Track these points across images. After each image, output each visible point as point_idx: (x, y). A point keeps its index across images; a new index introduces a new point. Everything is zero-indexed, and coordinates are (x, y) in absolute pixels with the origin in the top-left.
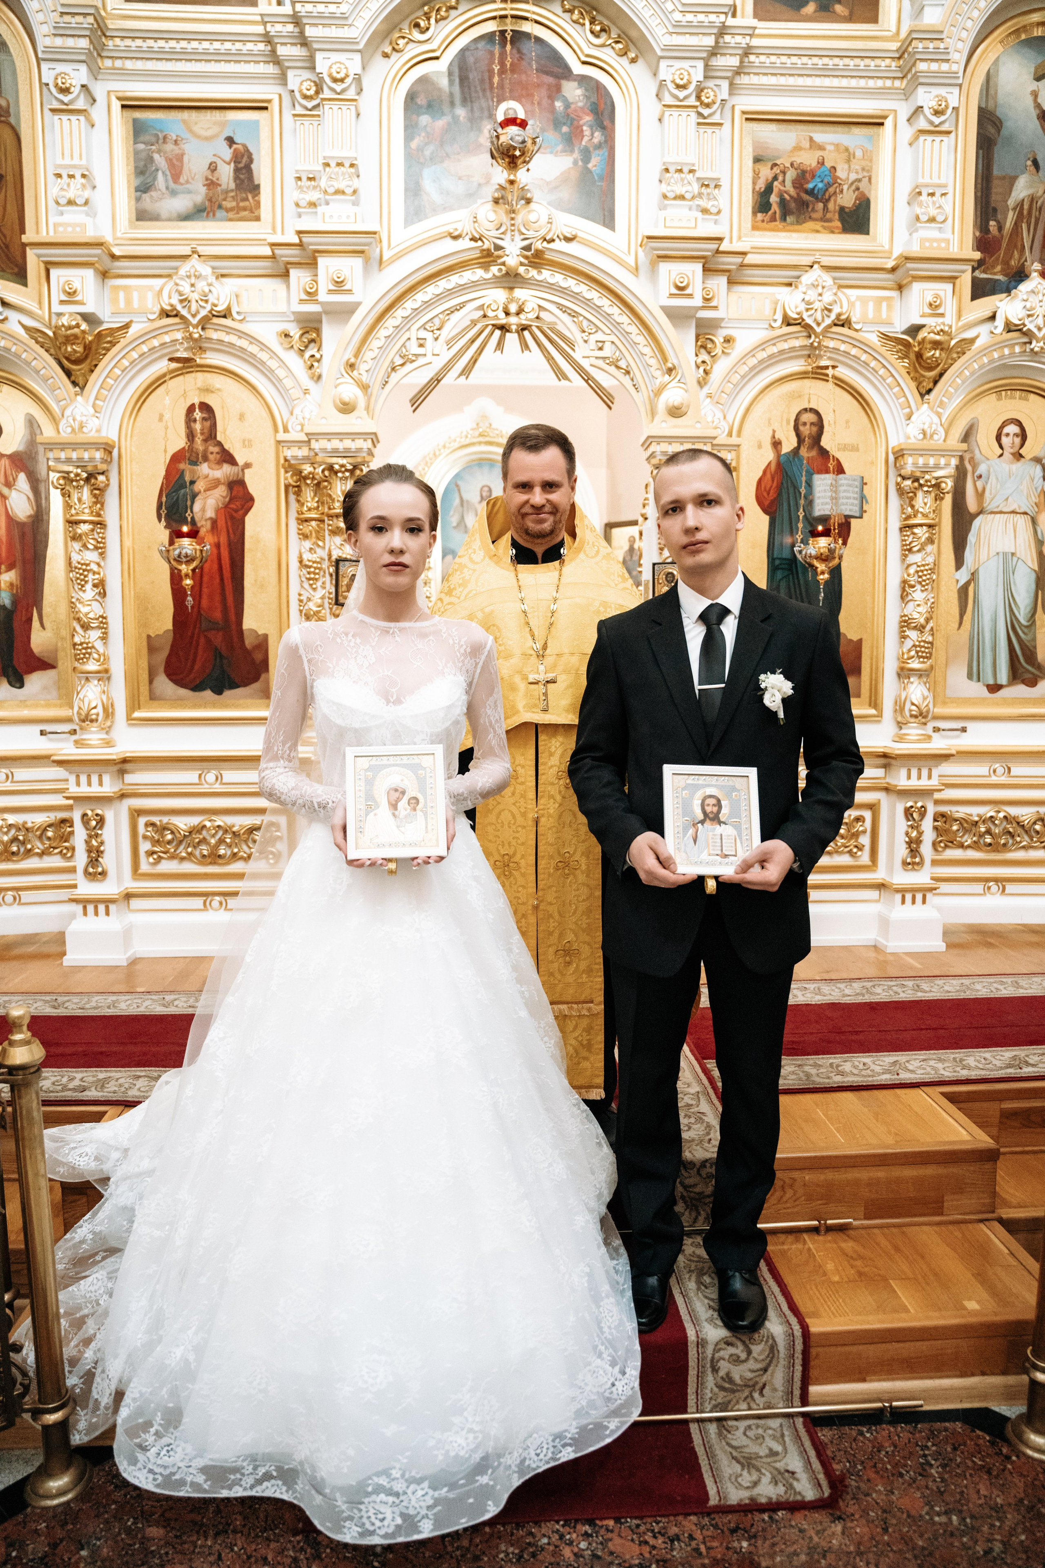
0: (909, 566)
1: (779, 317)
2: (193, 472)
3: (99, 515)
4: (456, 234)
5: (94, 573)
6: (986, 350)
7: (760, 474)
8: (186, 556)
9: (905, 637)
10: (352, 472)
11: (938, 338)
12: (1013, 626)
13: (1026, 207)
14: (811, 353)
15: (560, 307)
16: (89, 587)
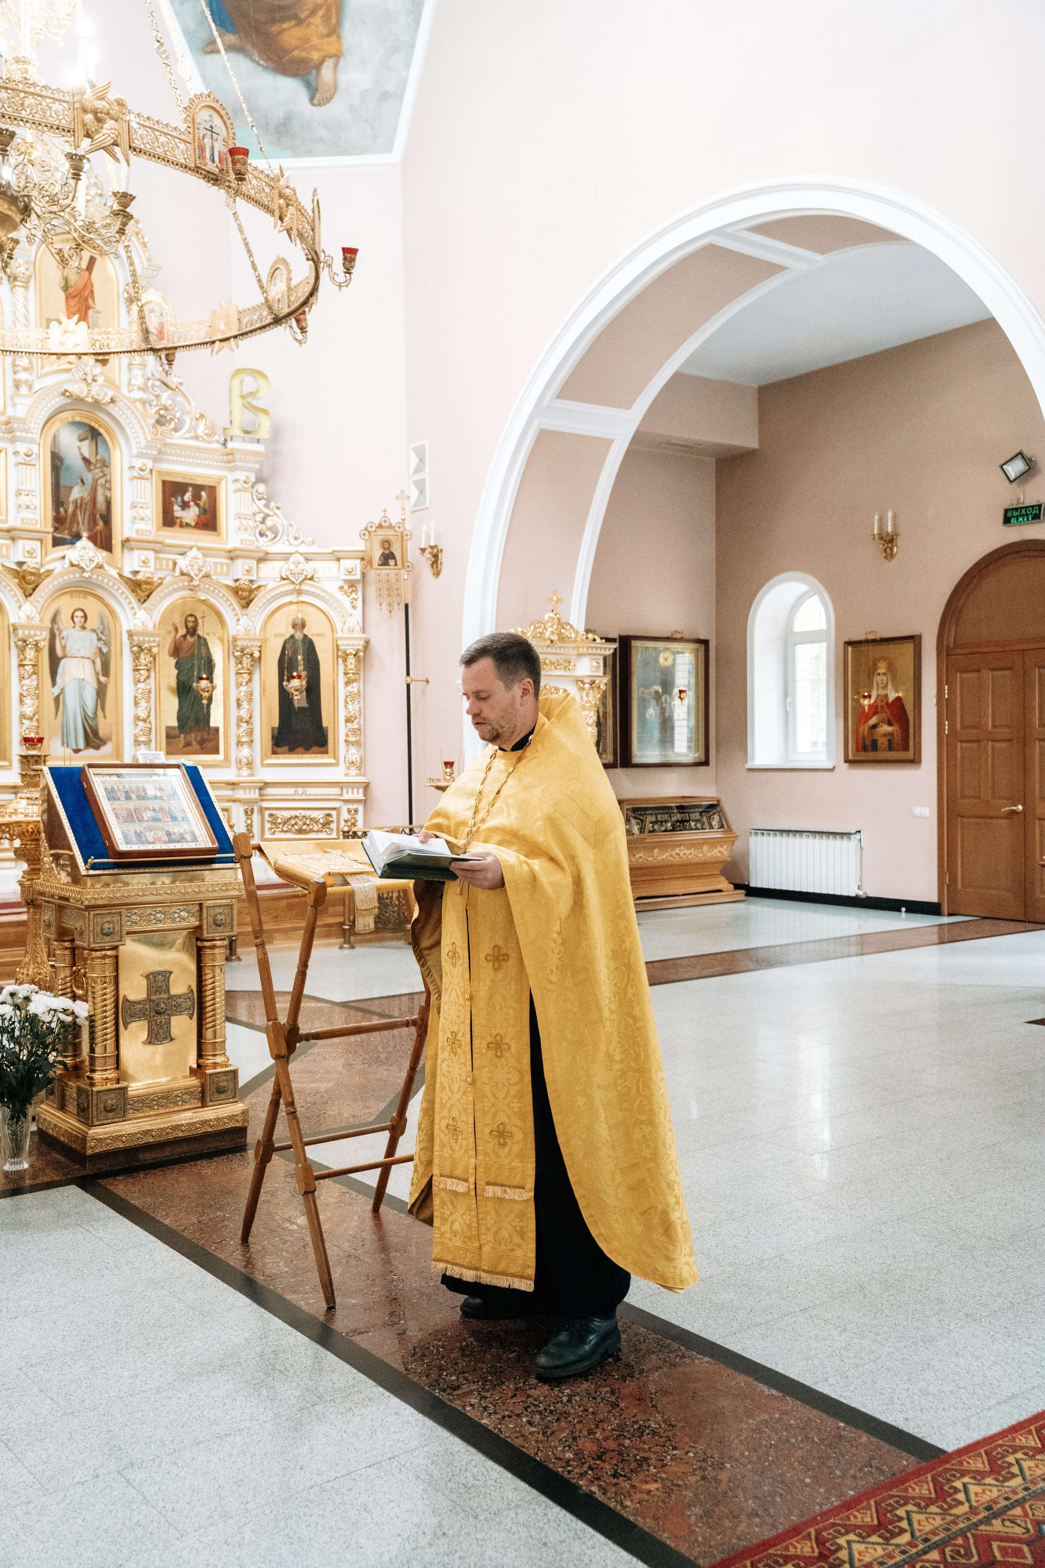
0: (23, 686)
6: (61, 575)
11: (32, 570)
12: (85, 717)
13: (79, 502)
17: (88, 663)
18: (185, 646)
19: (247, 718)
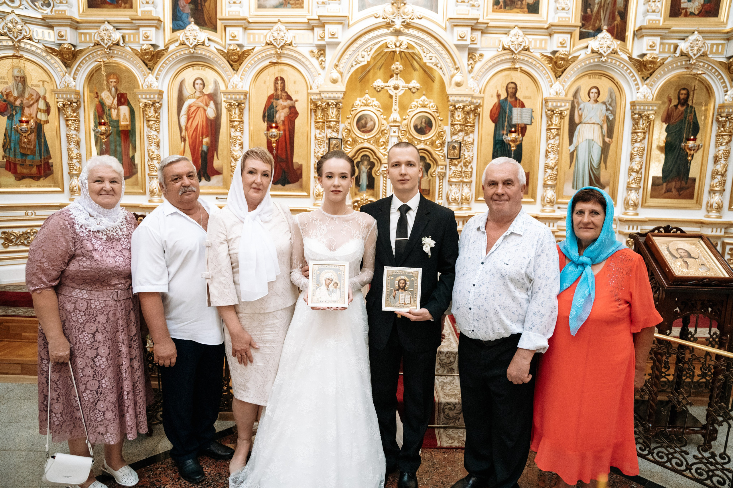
0: (549, 144)
1: (501, 47)
2: (276, 103)
3: (241, 119)
4: (377, 16)
5: (240, 140)
6: (583, 60)
7: (492, 107)
8: (274, 135)
9: (546, 172)
10: (336, 105)
11: (563, 56)
12: (591, 168)
13: (603, 3)
14: (514, 61)
15: (416, 43)
16: (237, 145)
17: (597, 128)
18: (675, 114)
19: (723, 172)
